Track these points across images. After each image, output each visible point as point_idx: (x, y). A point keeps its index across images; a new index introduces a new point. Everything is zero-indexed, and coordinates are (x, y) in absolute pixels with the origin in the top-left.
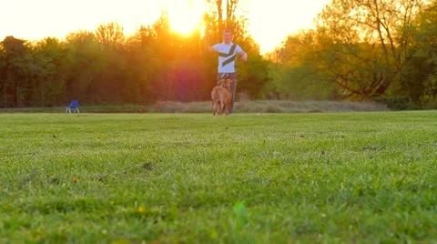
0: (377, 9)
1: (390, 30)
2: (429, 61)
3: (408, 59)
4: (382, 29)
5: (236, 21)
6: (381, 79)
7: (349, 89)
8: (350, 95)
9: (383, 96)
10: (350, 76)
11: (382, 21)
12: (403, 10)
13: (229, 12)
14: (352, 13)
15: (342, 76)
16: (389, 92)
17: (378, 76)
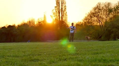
0: (99, 18)
1: (102, 23)
2: (112, 31)
3: (106, 30)
4: (100, 22)
5: (63, 20)
6: (100, 35)
7: (92, 37)
8: (92, 39)
9: (101, 39)
10: (92, 34)
11: (100, 21)
12: (105, 18)
13: (62, 18)
14: (93, 19)
15: (90, 34)
16: (102, 38)
17: (99, 34)
